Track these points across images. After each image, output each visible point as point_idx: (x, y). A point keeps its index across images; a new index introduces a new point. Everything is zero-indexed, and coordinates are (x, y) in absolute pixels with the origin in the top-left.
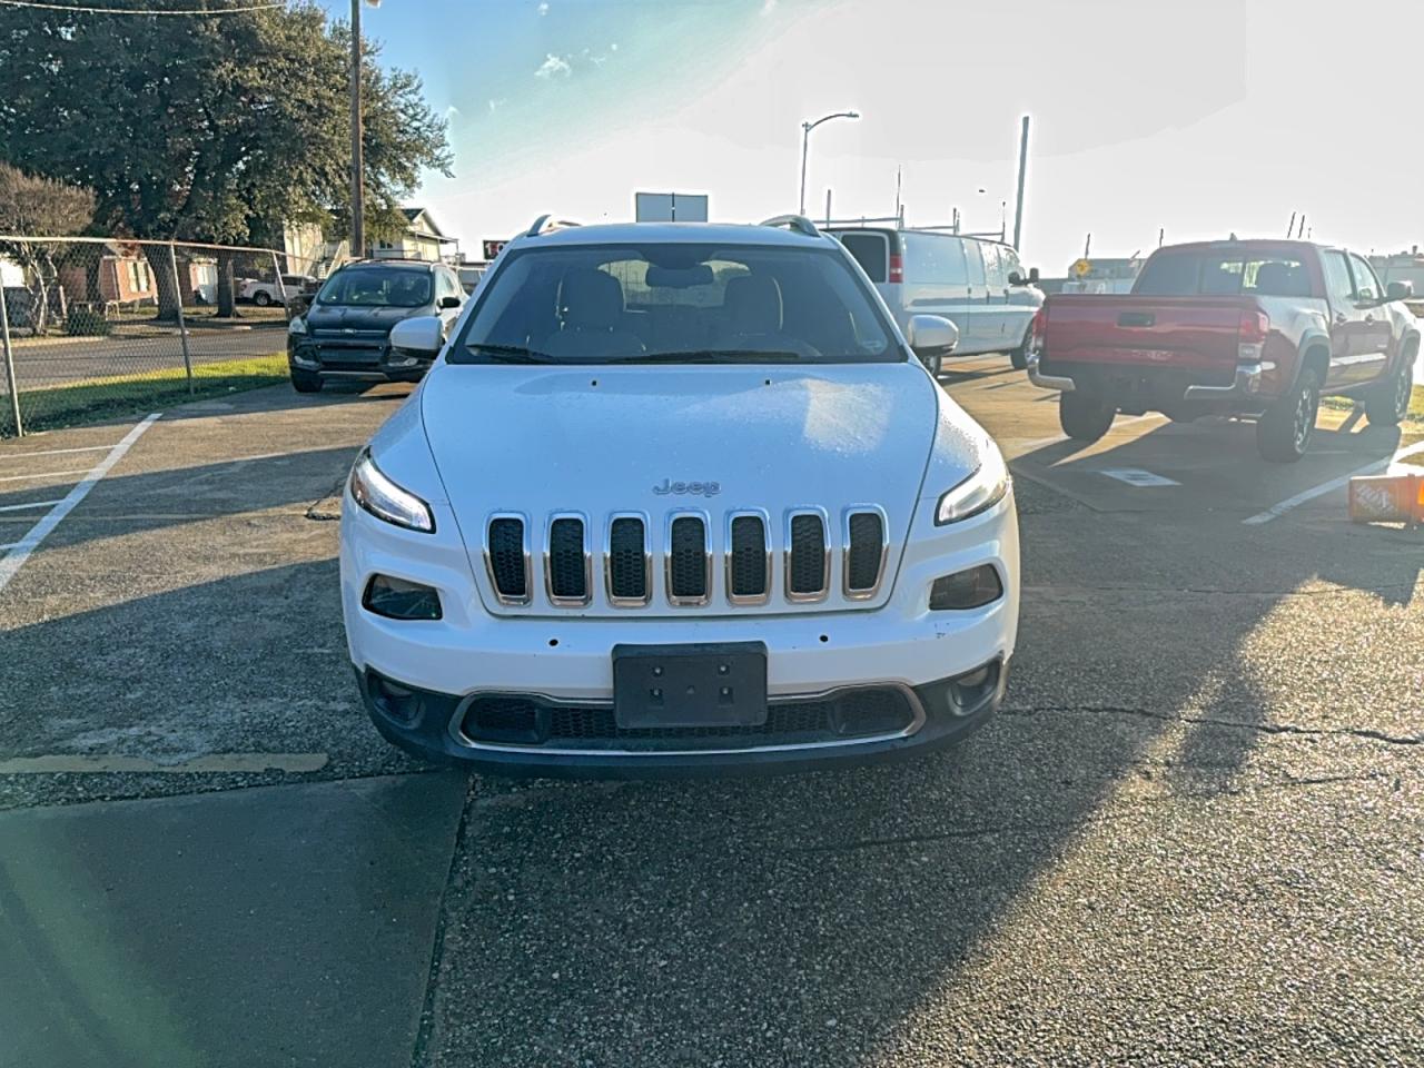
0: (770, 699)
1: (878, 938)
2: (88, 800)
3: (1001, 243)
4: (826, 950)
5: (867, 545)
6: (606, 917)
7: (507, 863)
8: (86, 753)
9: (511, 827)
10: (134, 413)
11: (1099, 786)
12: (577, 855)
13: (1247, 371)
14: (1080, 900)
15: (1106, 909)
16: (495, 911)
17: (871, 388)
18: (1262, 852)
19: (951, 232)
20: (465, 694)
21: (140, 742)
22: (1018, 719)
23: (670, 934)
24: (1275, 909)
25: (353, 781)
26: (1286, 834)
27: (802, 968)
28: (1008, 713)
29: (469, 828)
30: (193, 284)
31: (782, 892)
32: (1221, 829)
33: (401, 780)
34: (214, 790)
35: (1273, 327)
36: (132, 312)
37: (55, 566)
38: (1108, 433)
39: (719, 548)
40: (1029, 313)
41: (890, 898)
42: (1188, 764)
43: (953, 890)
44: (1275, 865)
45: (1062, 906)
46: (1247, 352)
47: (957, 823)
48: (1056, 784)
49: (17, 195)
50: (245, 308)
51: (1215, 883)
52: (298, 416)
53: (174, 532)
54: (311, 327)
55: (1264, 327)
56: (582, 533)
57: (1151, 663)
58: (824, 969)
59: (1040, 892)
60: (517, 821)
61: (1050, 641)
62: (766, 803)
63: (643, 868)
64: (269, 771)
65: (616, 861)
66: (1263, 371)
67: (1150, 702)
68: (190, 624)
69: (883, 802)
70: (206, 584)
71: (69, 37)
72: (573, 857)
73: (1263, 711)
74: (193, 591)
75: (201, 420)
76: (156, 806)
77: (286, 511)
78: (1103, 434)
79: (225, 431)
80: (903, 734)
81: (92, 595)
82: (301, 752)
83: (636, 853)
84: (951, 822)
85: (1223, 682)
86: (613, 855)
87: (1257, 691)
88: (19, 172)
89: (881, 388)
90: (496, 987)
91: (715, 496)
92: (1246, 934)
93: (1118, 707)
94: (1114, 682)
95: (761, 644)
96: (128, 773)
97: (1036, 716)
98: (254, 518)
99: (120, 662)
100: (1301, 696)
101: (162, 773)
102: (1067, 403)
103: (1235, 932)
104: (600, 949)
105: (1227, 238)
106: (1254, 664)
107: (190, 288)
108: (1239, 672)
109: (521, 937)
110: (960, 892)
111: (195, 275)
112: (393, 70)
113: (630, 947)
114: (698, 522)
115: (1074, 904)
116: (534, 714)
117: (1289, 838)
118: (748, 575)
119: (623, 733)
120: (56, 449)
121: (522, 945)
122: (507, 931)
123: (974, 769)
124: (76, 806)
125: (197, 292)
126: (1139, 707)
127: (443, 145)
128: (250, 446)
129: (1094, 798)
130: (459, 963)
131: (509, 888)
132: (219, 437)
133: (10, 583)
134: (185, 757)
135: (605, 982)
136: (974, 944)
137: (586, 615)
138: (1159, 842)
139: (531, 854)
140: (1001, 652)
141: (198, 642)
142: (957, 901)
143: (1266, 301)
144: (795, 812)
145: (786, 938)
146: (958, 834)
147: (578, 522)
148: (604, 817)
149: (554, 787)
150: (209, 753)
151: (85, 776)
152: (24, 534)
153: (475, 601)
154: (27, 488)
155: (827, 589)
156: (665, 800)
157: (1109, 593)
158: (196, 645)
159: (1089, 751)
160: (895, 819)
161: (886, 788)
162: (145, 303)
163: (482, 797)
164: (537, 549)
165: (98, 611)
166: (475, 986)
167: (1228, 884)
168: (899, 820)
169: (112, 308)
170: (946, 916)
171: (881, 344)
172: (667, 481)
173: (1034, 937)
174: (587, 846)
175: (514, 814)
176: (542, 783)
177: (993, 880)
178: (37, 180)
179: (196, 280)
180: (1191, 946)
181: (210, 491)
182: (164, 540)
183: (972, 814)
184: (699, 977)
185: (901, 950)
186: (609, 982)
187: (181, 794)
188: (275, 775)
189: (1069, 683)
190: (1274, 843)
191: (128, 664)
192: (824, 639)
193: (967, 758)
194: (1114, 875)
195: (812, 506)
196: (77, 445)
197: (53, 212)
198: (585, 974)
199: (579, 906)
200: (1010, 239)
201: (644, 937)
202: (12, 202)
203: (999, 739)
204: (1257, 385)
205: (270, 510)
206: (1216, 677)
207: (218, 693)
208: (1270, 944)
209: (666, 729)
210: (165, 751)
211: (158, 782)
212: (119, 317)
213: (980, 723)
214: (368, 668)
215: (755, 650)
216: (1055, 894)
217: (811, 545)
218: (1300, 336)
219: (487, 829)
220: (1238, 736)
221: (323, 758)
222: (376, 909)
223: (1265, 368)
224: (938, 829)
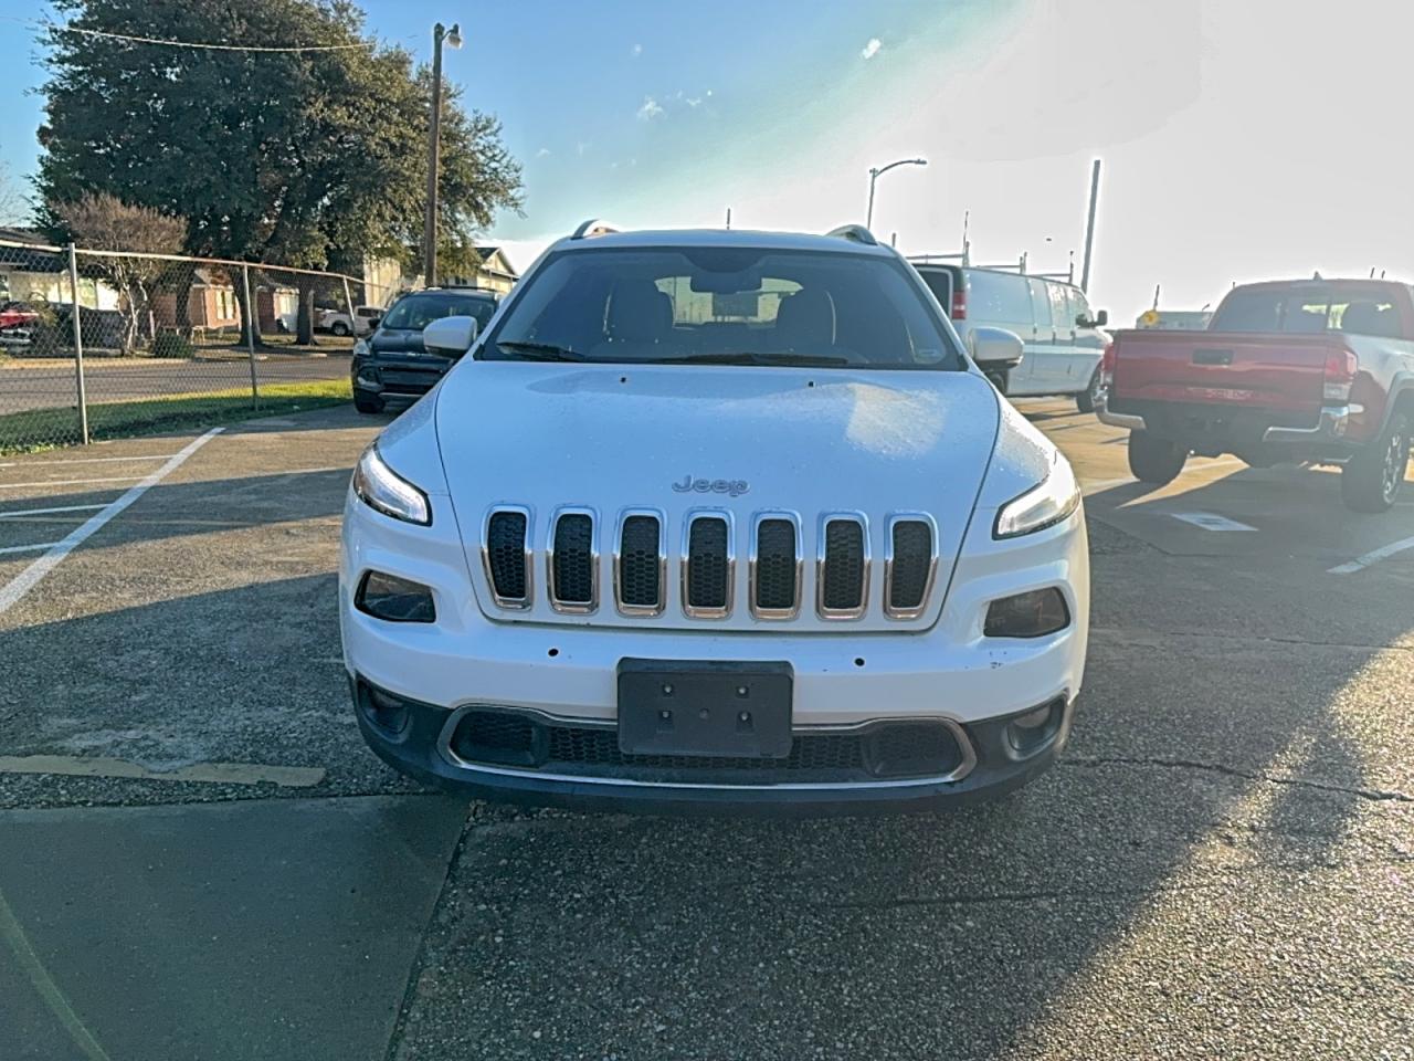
0: (794, 729)
1: (912, 1014)
2: (70, 804)
3: (1070, 284)
4: (850, 1025)
5: (912, 557)
6: (603, 968)
7: (499, 900)
8: (77, 755)
9: (509, 860)
10: (198, 426)
11: (1171, 850)
12: (577, 896)
13: (1332, 412)
14: (1150, 983)
15: (1183, 996)
16: (479, 953)
17: (925, 395)
18: (1368, 938)
19: (1017, 271)
20: (454, 707)
21: (135, 746)
22: (1081, 770)
23: (672, 993)
24: (1389, 1009)
25: (346, 799)
26: (1395, 918)
27: (821, 1045)
28: (1070, 763)
29: (463, 857)
30: (275, 313)
31: (803, 952)
32: (1318, 907)
33: (397, 801)
34: (201, 801)
35: (1362, 368)
36: (217, 338)
37: (90, 566)
38: (1179, 477)
39: (742, 554)
40: (1097, 356)
41: (927, 967)
42: (1277, 830)
43: (1001, 962)
44: (1385, 955)
45: (1130, 989)
46: (1333, 392)
47: (1011, 884)
48: (1123, 845)
49: (115, 222)
50: (324, 337)
51: (1313, 972)
52: (355, 434)
53: (211, 538)
54: (375, 349)
55: (1352, 368)
56: (590, 530)
57: (1231, 715)
58: (846, 1047)
59: (1104, 970)
60: (515, 853)
61: (1118, 687)
62: (793, 850)
63: (648, 915)
64: (261, 784)
65: (619, 905)
66: (1349, 414)
67: (1230, 758)
68: (209, 628)
69: (925, 856)
70: (234, 590)
71: (173, 78)
72: (571, 897)
73: (1361, 774)
74: (219, 595)
75: (261, 436)
76: (137, 814)
77: (327, 521)
78: (1174, 477)
79: (283, 446)
80: (949, 778)
81: (119, 595)
82: (299, 765)
83: (642, 897)
84: (1001, 882)
85: (1314, 740)
86: (617, 898)
87: (1354, 752)
88: (118, 201)
89: (937, 394)
90: (468, 1043)
91: (740, 496)
92: (1354, 1038)
93: (1193, 762)
94: (1188, 733)
95: (787, 665)
96: (116, 778)
97: (1101, 767)
98: (294, 527)
99: (133, 664)
100: (1405, 760)
101: (151, 780)
102: (1136, 443)
103: (1341, 1034)
104: (591, 1006)
105: (1311, 277)
106: (1349, 722)
107: (273, 316)
108: (1332, 730)
109: (504, 986)
110: (1009, 965)
111: (279, 305)
112: (475, 112)
113: (625, 1007)
114: (721, 524)
115: (1144, 988)
116: (531, 732)
117: (1400, 923)
118: (775, 586)
119: (630, 759)
120: (117, 456)
121: (504, 995)
122: (490, 977)
123: (1030, 824)
124: (56, 810)
125: (279, 321)
126: (1218, 763)
127: (519, 186)
128: (303, 460)
129: (1167, 863)
130: (430, 1011)
131: (497, 929)
132: (276, 451)
133: (42, 581)
134: (177, 764)
135: (593, 1046)
136: (1024, 1029)
137: (592, 623)
138: (1245, 918)
139: (526, 892)
140: (1066, 690)
141: (214, 647)
142: (1006, 975)
143: (1354, 340)
144: (824, 861)
145: (805, 1008)
146: (1010, 897)
147: (586, 518)
148: (611, 854)
149: (561, 817)
150: (203, 761)
151: (72, 778)
152: (67, 533)
153: (472, 602)
154: (80, 491)
155: (866, 605)
156: (681, 839)
157: (1182, 638)
158: (212, 649)
159: (1160, 810)
160: (938, 877)
161: (928, 840)
162: (229, 330)
163: (482, 824)
164: (539, 548)
165: (122, 611)
166: (444, 1041)
167: (1330, 974)
168: (943, 877)
169: (198, 333)
170: (993, 991)
171: (939, 353)
172: (689, 478)
173: (1097, 1024)
174: (589, 887)
175: (513, 845)
176: (547, 813)
177: (1049, 954)
178: (134, 208)
179: (279, 309)
180: (1287, 1048)
181: (257, 500)
182: (199, 545)
183: (1026, 874)
184: (700, 1048)
185: (938, 1030)
186: (597, 1046)
187: (166, 803)
188: (268, 789)
189: (1139, 733)
190: (1382, 928)
191: (139, 666)
192: (860, 662)
193: (1022, 811)
194: (1192, 955)
195: (850, 511)
196: (138, 453)
197: (146, 239)
198: (570, 1035)
199: (573, 954)
200: (1077, 281)
201: (643, 996)
202: (110, 230)
203: (1059, 790)
204: (1343, 429)
205: (311, 520)
206: (1306, 734)
207: (224, 700)
208: (1384, 1052)
209: (677, 757)
210: (158, 757)
211: (145, 789)
212: (204, 342)
213: (1039, 771)
214: (358, 675)
215: (778, 671)
216: (1122, 974)
217: (849, 554)
218: (1391, 379)
219: (480, 861)
220: (1333, 801)
221: (319, 773)
222: (348, 943)
223: (1352, 411)
224: (986, 890)
